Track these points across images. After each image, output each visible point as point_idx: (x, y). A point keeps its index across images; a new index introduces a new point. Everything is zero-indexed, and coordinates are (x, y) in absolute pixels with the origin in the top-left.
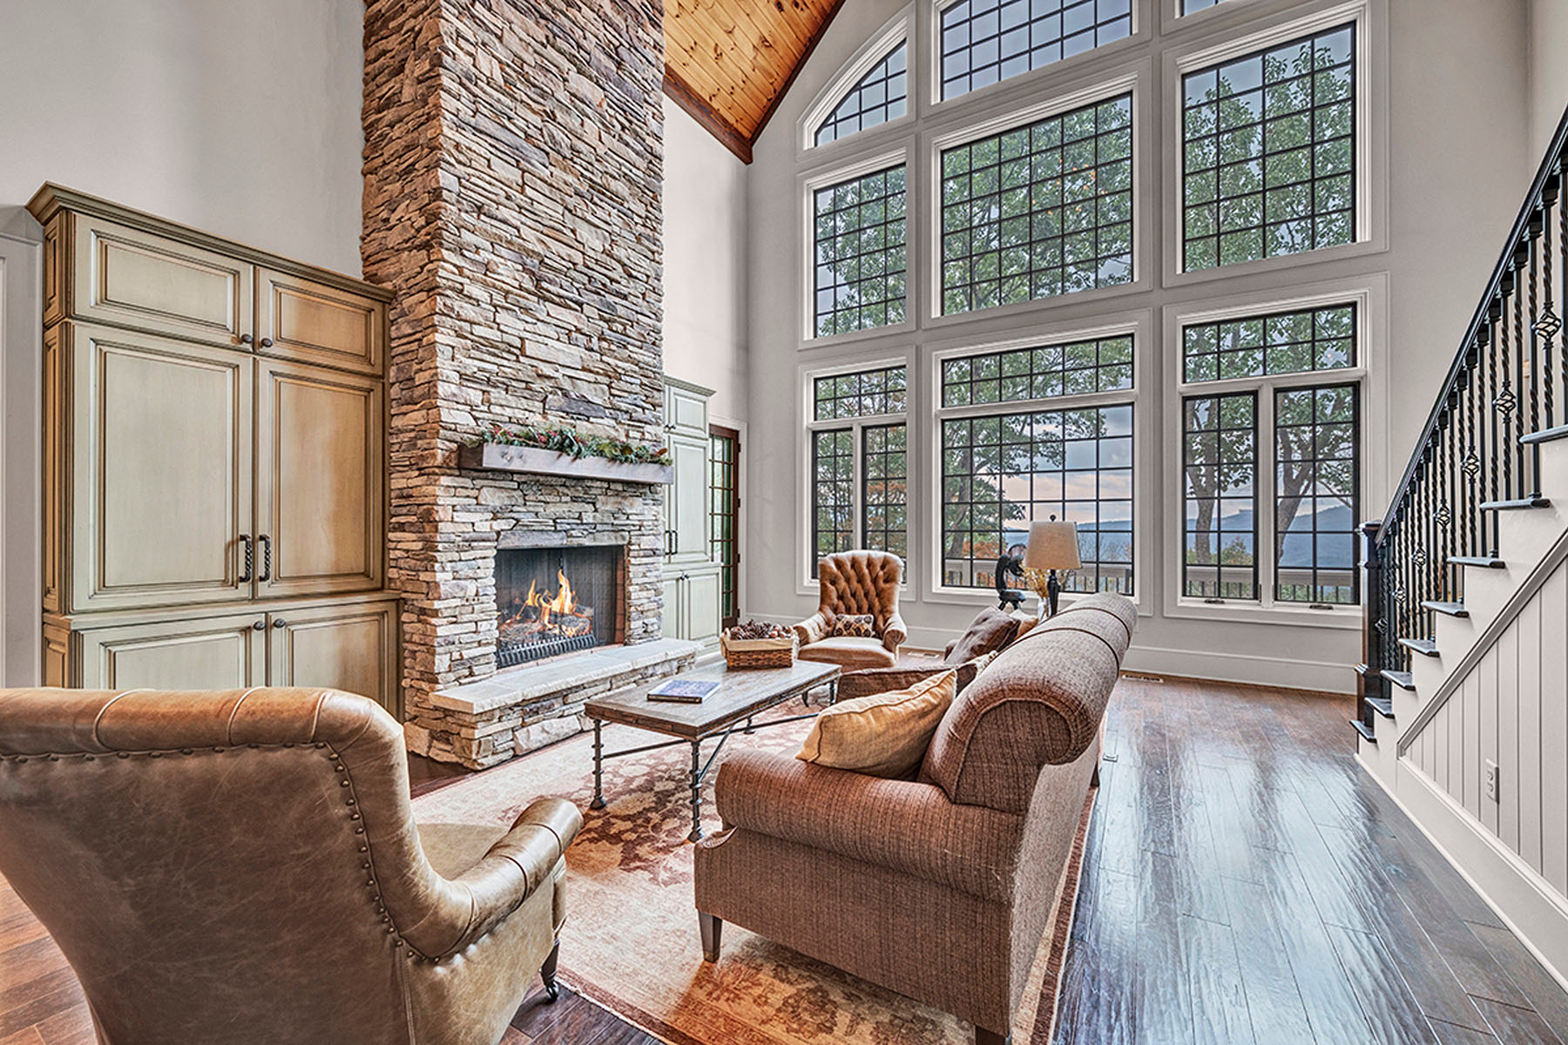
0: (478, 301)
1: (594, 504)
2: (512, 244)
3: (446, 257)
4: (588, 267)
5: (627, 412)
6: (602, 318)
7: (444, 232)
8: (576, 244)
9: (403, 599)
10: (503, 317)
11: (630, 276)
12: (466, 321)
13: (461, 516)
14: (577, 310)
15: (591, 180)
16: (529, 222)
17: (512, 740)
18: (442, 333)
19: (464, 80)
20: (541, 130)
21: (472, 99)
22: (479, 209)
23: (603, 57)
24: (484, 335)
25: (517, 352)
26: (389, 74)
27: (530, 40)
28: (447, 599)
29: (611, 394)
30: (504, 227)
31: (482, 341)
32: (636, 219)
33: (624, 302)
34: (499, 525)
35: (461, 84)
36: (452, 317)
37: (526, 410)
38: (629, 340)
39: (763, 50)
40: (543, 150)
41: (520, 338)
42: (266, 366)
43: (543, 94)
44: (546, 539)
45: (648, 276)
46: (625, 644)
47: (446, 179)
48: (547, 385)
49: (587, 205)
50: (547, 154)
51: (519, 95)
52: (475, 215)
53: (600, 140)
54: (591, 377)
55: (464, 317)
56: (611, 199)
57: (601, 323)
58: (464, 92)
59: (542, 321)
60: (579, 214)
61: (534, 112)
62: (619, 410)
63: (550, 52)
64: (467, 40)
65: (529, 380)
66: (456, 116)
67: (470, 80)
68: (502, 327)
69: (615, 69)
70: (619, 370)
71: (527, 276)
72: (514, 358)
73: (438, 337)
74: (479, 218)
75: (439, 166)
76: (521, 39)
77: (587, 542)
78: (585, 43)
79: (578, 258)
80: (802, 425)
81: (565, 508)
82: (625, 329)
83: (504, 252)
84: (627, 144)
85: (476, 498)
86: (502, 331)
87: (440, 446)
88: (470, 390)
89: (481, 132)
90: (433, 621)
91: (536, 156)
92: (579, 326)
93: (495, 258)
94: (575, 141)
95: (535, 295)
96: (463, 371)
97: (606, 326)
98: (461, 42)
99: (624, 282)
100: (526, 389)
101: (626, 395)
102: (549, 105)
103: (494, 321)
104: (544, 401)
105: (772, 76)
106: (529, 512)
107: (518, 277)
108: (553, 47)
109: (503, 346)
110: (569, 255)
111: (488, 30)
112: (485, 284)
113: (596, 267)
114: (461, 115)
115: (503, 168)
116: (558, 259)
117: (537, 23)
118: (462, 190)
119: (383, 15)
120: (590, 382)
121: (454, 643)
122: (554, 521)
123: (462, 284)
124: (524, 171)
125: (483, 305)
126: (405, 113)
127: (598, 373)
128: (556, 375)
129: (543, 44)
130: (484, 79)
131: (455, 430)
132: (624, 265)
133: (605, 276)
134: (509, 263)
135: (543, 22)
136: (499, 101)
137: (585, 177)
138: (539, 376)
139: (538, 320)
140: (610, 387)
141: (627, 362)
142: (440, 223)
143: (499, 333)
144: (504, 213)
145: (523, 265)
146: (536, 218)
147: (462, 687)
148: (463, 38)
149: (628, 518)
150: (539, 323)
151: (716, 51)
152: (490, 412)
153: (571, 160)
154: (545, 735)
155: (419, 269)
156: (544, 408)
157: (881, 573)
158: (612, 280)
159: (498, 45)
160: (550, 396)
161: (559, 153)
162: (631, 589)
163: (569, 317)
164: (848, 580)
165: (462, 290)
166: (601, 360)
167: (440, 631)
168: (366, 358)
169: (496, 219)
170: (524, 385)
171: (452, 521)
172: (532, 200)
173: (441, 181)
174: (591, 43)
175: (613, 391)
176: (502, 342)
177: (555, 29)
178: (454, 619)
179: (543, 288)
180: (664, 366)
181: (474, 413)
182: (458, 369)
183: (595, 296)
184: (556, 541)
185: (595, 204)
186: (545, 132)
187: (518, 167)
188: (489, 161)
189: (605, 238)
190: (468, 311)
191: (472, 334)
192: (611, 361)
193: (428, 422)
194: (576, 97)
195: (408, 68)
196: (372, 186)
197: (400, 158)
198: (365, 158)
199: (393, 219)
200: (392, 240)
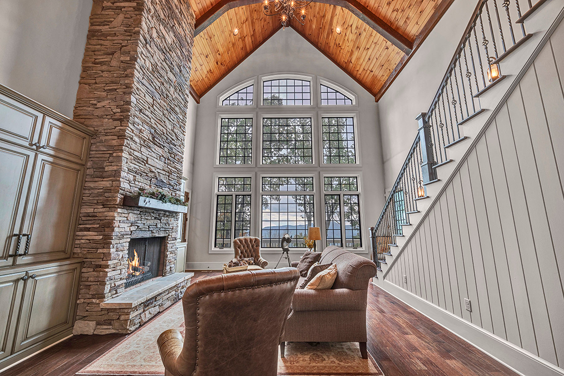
0: (136, 142)
1: (160, 220)
2: (148, 124)
3: (129, 126)
4: (167, 134)
5: (172, 186)
6: (169, 153)
7: (131, 117)
8: (164, 126)
9: (84, 262)
10: (143, 149)
11: (178, 139)
12: (132, 149)
13: (122, 225)
14: (163, 149)
15: (170, 106)
16: (153, 117)
17: (140, 318)
18: (125, 153)
19: (142, 68)
20: (159, 87)
21: (143, 74)
22: (141, 111)
23: (177, 68)
24: (137, 155)
25: (145, 162)
26: (103, 53)
27: (159, 58)
28: (113, 260)
29: (169, 180)
30: (146, 117)
31: (136, 157)
32: (180, 120)
33: (175, 147)
34: (133, 228)
35: (141, 68)
36: (128, 148)
37: (145, 184)
38: (175, 160)
39: (210, 73)
40: (159, 94)
41: (147, 157)
42: (41, 157)
43: (161, 76)
44: (146, 234)
45: (182, 140)
46: (163, 276)
47: (133, 99)
48: (152, 175)
49: (169, 114)
50: (160, 95)
51: (155, 75)
52: (139, 112)
53: (174, 94)
54: (164, 173)
55: (132, 148)
56: (175, 113)
57: (168, 154)
58: (141, 71)
59: (153, 152)
60: (166, 116)
61: (158, 81)
62: (171, 185)
63: (164, 63)
64: (144, 55)
65: (147, 172)
66: (138, 79)
67: (143, 68)
68: (142, 153)
69: (179, 72)
70: (172, 171)
71: (151, 135)
72: (144, 164)
73: (123, 154)
74: (140, 113)
75: (131, 94)
76: (158, 58)
77: (157, 235)
78: (173, 63)
79: (165, 131)
80: (214, 193)
81: (152, 221)
82: (175, 157)
83: (146, 126)
84: (180, 96)
85: (127, 217)
86: (142, 154)
87: (119, 196)
88: (130, 175)
89: (144, 85)
90: (106, 270)
91: (157, 96)
92: (163, 154)
93: (143, 128)
94: (168, 93)
95: (152, 142)
96: (129, 168)
97: (169, 155)
98: (142, 55)
99: (176, 141)
100: (146, 176)
101: (173, 180)
102: (162, 80)
103: (140, 150)
104: (150, 181)
105: (210, 81)
106: (142, 223)
107: (148, 135)
108: (165, 62)
109: (142, 160)
110: (162, 130)
111: (150, 53)
112: (139, 137)
113: (169, 135)
114: (140, 78)
115: (148, 98)
116: (159, 131)
117: (162, 54)
118: (137, 104)
119: (102, 32)
120: (163, 174)
121: (112, 280)
122: (149, 227)
123: (132, 136)
124: (154, 100)
125: (137, 144)
126: (112, 70)
127: (166, 172)
128: (156, 171)
129: (163, 60)
130: (147, 68)
131: (124, 190)
132: (176, 135)
133: (171, 138)
134: (146, 130)
135: (163, 54)
136: (150, 76)
137: (169, 105)
138: (150, 171)
139: (152, 151)
140: (169, 176)
141: (174, 168)
142: (129, 114)
143: (141, 155)
144: (147, 113)
145: (150, 132)
146: (155, 116)
147: (113, 299)
148: (143, 54)
149: (169, 226)
150: (152, 152)
151: (196, 69)
152: (135, 184)
153: (166, 98)
154: (150, 315)
155: (114, 127)
156: (150, 183)
157: (255, 244)
158: (173, 139)
159: (152, 58)
160: (153, 179)
161: (163, 95)
162: (168, 253)
163: (160, 151)
164: (244, 247)
165: (132, 138)
166: (168, 167)
167: (109, 274)
168: (79, 157)
169: (145, 115)
170: (145, 174)
171: (118, 227)
172: (155, 109)
173: (132, 99)
174: (174, 63)
175: (170, 178)
176: (142, 158)
177: (167, 57)
178: (114, 269)
179: (155, 140)
180: (183, 170)
181: (130, 184)
182: (128, 167)
183: (168, 145)
184: (148, 235)
185: (171, 114)
186: (160, 89)
187: (152, 98)
188: (145, 95)
189: (172, 125)
190: (133, 146)
191: (133, 154)
192: (170, 168)
193: (112, 186)
194: (169, 79)
195: (116, 55)
196: (86, 89)
197: (106, 84)
198: (82, 78)
199: (99, 105)
200: (98, 113)
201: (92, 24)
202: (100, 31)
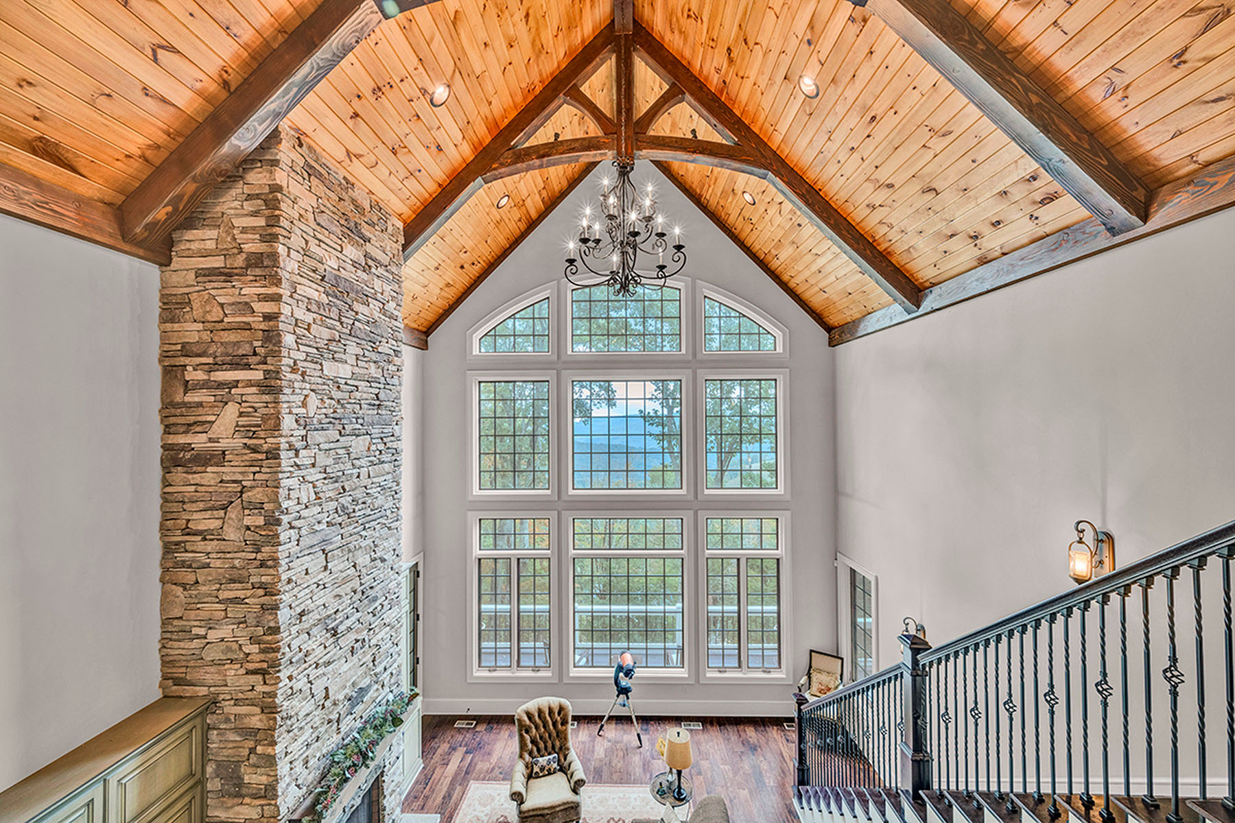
0: (301, 690)
2: (320, 620)
3: (282, 677)
4: (362, 584)
6: (370, 613)
14: (356, 626)
16: (330, 589)
18: (280, 742)
24: (304, 714)
25: (323, 701)
31: (303, 718)
35: (291, 527)
36: (286, 723)
48: (340, 706)
54: (363, 669)
59: (338, 659)
66: (288, 556)
67: (296, 518)
68: (315, 693)
73: (277, 749)
75: (278, 608)
76: (325, 451)
80: (471, 556)
82: (383, 605)
83: (315, 632)
86: (314, 697)
88: (296, 768)
92: (358, 637)
93: (310, 642)
95: (333, 642)
97: (372, 616)
100: (328, 723)
103: (310, 694)
107: (323, 642)
109: (315, 706)
112: (305, 670)
116: (345, 598)
118: (292, 612)
119: (193, 450)
123: (291, 687)
125: (304, 689)
126: (229, 549)
127: (368, 660)
128: (345, 690)
130: (304, 506)
136: (313, 515)
141: (382, 629)
142: (279, 657)
143: (313, 699)
144: (315, 600)
145: (327, 628)
146: (333, 582)
151: (413, 297)
152: (307, 769)
155: (250, 688)
156: (338, 725)
157: (559, 718)
163: (352, 636)
164: (537, 728)
165: (292, 693)
166: (369, 647)
179: (337, 633)
181: (298, 782)
182: (290, 760)
187: (323, 554)
192: (375, 641)
195: (233, 513)
196: (178, 597)
197: (221, 584)
198: (166, 570)
199: (213, 635)
200: (212, 654)
201: (168, 429)
202: (187, 447)
